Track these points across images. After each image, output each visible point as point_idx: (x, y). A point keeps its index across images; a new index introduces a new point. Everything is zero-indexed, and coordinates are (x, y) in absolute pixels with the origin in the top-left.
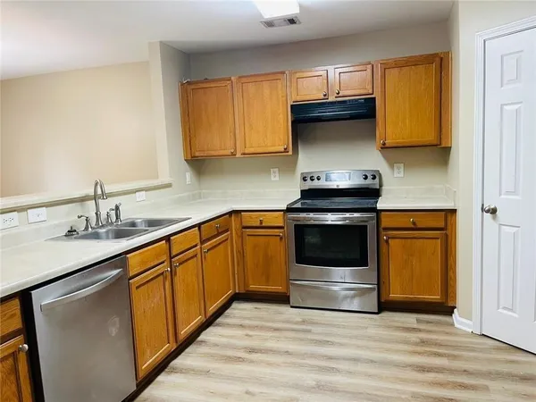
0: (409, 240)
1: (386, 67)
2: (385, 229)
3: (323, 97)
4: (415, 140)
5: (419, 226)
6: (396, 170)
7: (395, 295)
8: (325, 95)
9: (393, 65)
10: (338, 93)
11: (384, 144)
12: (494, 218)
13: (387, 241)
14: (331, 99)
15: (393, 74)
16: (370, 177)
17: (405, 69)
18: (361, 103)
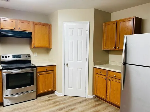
0: (45, 75)
1: (35, 24)
2: (38, 72)
3: (13, 29)
4: (43, 46)
5: (48, 70)
6: (35, 54)
7: (41, 91)
8: (14, 28)
9: (37, 24)
10: (20, 29)
11: (35, 47)
12: (67, 66)
13: (39, 76)
14: (17, 30)
15: (37, 27)
16: (28, 56)
17: (40, 26)
18: (27, 33)
